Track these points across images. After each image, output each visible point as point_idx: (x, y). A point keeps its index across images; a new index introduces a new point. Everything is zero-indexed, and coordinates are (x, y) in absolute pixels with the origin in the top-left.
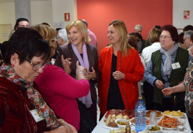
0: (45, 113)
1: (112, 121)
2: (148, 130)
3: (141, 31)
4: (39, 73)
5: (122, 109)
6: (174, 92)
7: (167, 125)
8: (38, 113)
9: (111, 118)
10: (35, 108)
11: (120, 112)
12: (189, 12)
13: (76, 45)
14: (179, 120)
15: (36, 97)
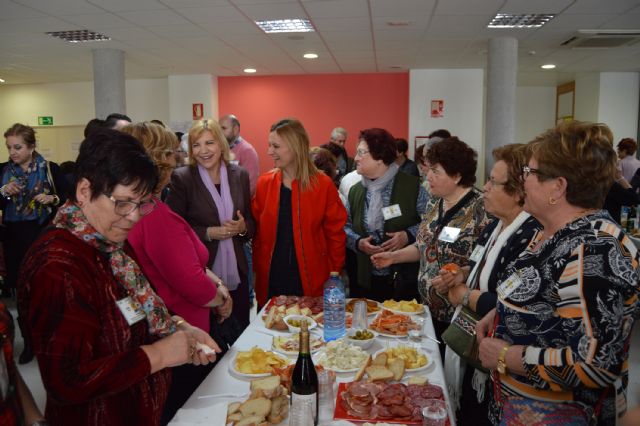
0: (146, 305)
1: (277, 319)
2: (350, 337)
3: (344, 141)
4: (130, 221)
5: (300, 295)
6: (396, 262)
7: (388, 329)
8: (133, 305)
9: (277, 312)
10: (127, 296)
11: (295, 302)
12: (441, 102)
13: (209, 169)
14: (414, 319)
15: (128, 271)
